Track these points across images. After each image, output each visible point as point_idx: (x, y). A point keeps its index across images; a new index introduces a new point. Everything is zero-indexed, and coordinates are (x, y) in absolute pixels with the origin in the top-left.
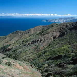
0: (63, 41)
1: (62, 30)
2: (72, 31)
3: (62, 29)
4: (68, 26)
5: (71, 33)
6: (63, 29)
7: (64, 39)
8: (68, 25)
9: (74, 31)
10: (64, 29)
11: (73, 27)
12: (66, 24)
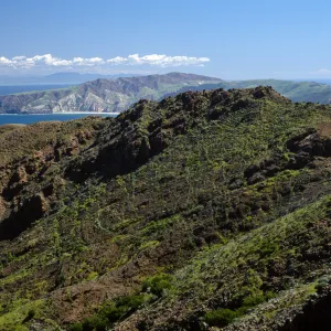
0: (14, 271)
1: (25, 180)
2: (88, 183)
3: (22, 171)
4: (68, 153)
5: (76, 204)
6: (30, 170)
7: (26, 250)
8: (71, 139)
9: (100, 188)
10: (42, 172)
11: (94, 152)
12: (53, 136)
